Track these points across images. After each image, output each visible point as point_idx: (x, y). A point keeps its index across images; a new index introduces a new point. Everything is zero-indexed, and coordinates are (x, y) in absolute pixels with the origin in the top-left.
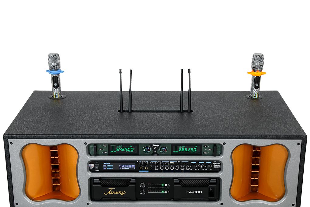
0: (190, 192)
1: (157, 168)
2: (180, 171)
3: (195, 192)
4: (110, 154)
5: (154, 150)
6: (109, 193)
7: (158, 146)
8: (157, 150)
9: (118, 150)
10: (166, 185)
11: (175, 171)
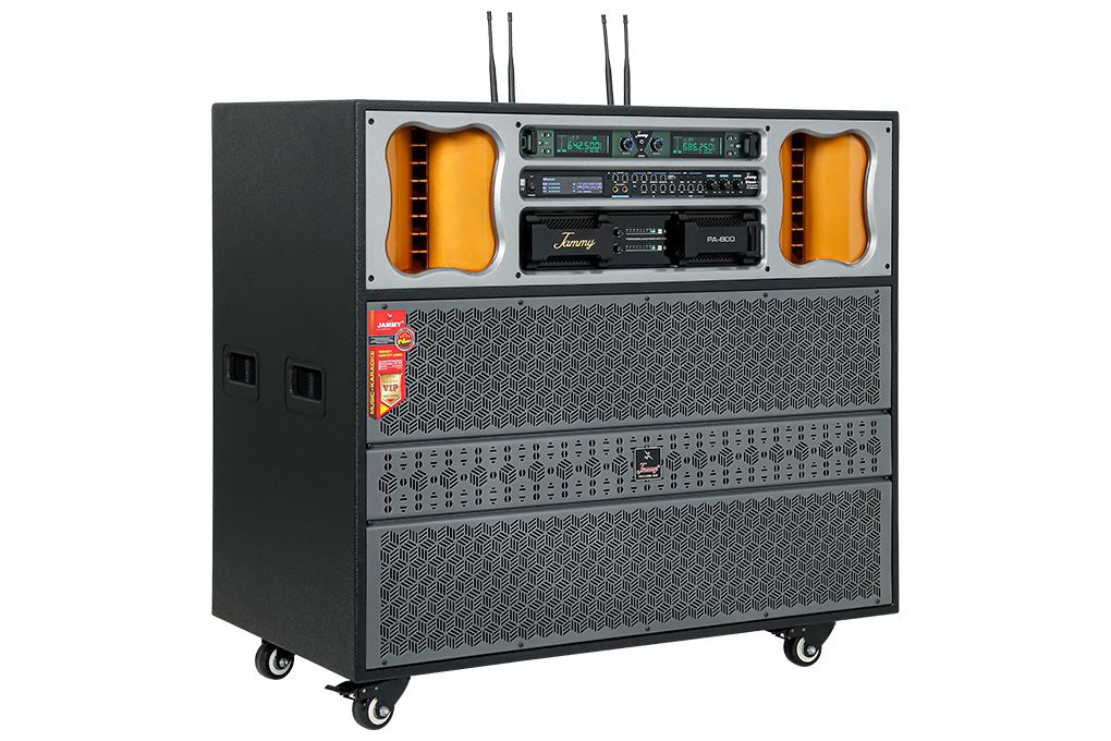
0: (714, 239)
1: (644, 189)
2: (686, 195)
3: (723, 239)
4: (558, 155)
5: (639, 145)
6: (563, 243)
7: (646, 136)
8: (644, 146)
9: (570, 147)
10: (660, 232)
11: (677, 195)
